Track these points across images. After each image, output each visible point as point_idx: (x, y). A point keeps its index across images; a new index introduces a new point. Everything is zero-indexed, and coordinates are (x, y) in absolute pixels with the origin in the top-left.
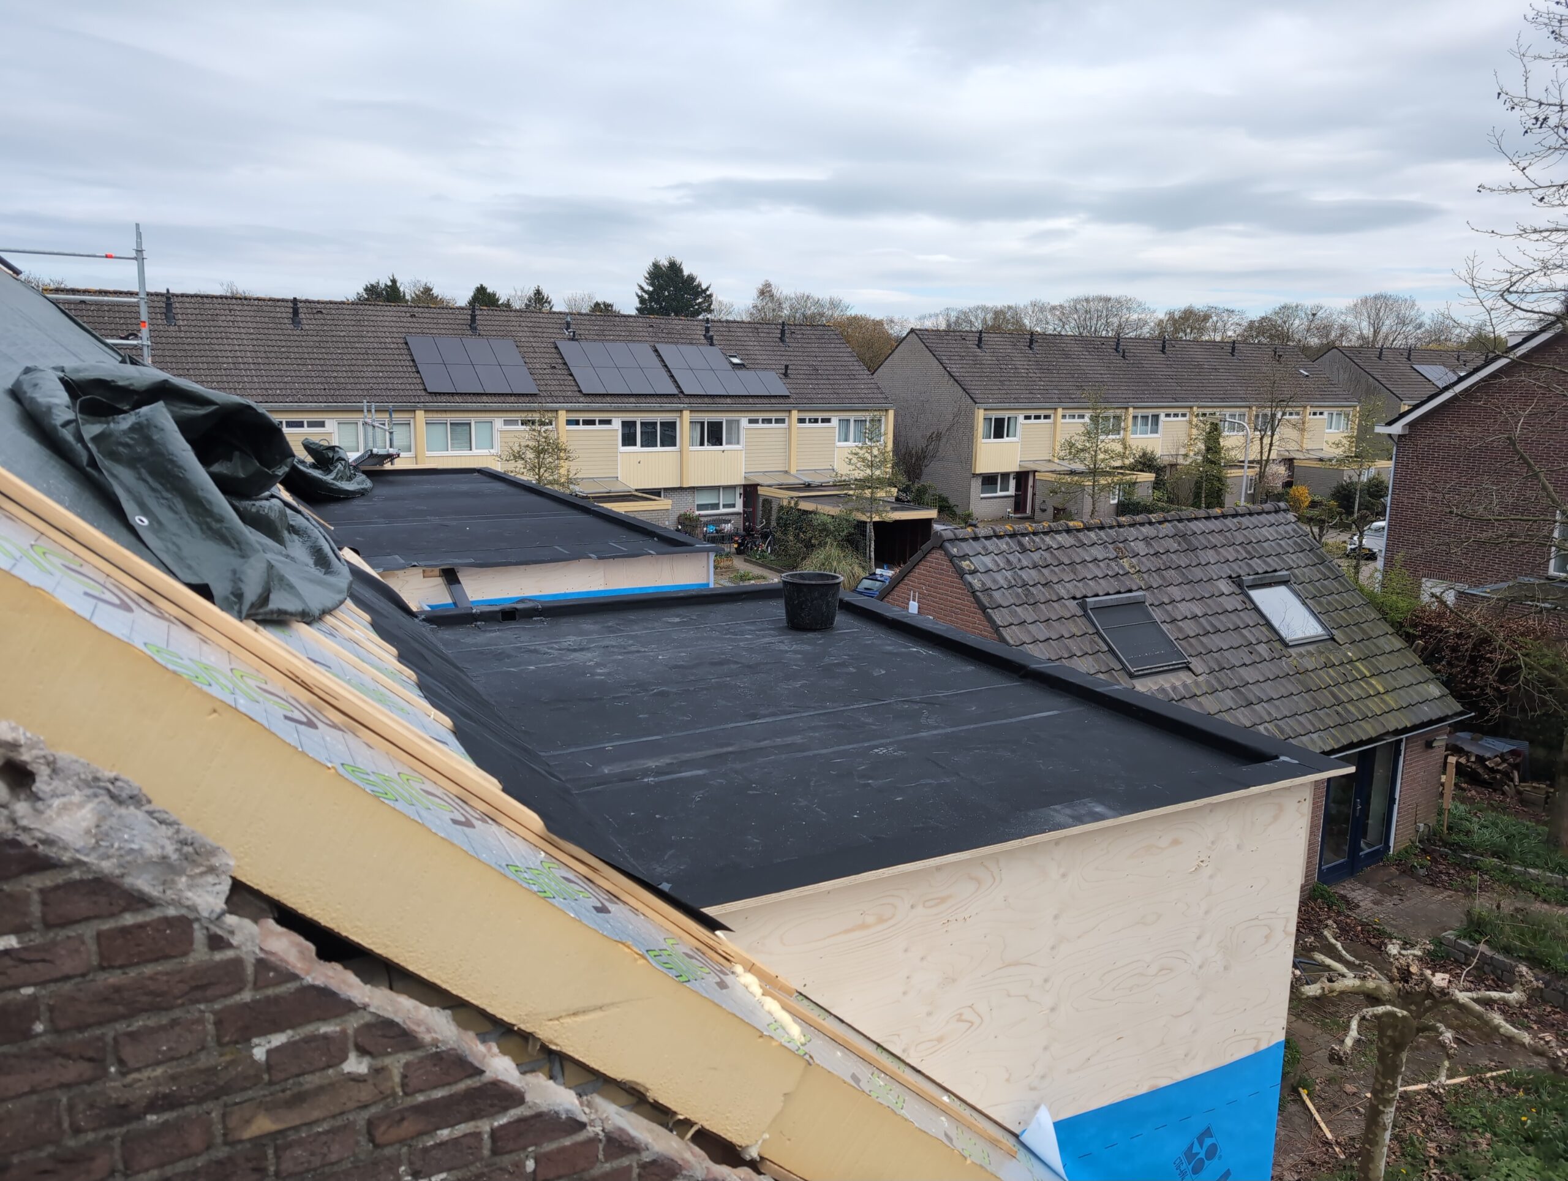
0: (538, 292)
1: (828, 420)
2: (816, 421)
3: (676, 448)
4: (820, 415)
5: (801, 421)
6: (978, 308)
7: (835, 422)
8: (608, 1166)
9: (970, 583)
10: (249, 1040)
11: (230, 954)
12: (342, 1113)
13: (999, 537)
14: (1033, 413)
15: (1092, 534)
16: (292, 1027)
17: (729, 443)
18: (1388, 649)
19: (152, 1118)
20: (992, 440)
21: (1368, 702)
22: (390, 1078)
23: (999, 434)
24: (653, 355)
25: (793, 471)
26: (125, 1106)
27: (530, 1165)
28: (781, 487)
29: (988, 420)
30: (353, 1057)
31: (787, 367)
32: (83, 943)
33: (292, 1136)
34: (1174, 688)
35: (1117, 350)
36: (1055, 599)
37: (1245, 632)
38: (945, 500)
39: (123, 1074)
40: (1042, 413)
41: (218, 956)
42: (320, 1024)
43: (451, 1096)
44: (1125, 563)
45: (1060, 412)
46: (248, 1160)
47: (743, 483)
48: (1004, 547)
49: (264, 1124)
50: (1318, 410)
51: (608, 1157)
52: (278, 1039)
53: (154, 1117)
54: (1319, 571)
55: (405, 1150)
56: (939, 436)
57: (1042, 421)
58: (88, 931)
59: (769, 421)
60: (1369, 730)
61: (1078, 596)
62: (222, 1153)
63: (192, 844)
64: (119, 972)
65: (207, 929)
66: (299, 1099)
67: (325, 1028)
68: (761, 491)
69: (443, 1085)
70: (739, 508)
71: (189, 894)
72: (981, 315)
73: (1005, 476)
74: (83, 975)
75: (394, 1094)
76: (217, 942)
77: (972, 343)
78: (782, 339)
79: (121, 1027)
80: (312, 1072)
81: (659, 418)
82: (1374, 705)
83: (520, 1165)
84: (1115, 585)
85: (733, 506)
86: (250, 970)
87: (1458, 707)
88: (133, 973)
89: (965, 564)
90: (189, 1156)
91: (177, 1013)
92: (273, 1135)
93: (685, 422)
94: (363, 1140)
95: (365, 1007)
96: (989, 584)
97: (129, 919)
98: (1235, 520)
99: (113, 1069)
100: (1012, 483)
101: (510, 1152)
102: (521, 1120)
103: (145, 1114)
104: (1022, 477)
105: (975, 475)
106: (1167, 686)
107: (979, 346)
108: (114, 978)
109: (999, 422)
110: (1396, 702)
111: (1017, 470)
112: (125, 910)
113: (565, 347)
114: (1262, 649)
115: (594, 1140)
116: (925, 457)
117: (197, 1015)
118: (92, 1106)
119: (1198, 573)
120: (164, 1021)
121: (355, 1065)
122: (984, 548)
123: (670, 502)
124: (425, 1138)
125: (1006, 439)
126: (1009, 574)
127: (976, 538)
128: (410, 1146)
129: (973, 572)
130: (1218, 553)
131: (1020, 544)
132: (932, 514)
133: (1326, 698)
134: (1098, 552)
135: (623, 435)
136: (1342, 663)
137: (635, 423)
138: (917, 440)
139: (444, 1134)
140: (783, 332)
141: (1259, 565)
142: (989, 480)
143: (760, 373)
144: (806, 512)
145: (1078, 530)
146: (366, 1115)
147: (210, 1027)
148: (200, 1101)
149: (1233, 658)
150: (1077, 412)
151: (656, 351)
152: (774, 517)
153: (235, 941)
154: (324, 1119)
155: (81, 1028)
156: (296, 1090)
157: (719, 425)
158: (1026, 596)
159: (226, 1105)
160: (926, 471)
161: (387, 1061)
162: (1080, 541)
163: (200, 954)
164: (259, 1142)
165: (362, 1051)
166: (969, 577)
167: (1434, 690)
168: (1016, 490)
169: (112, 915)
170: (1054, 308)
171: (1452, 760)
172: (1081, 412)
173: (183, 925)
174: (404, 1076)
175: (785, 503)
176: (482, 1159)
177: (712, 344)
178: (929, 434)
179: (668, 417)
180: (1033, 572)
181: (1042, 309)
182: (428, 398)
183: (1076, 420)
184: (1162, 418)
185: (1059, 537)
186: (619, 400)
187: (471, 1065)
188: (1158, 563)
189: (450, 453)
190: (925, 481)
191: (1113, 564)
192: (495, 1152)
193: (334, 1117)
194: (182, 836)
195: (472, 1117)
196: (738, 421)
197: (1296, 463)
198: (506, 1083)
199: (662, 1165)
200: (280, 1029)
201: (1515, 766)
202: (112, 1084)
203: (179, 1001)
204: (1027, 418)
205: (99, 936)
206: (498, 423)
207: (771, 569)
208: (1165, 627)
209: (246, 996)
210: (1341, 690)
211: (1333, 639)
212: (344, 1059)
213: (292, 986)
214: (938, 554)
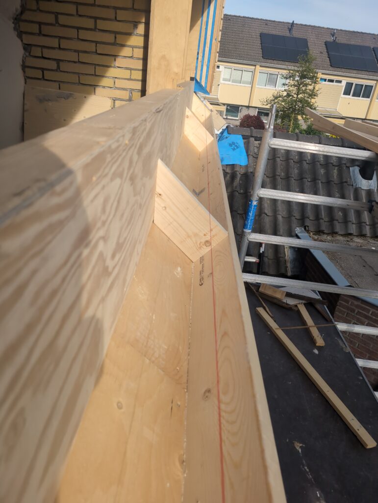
3: (369, 100)
81: (365, 83)
135: (345, 90)
137: (352, 84)
151: (373, 50)
179: (370, 83)
182: (263, 60)
186: (348, 71)
189: (266, 87)
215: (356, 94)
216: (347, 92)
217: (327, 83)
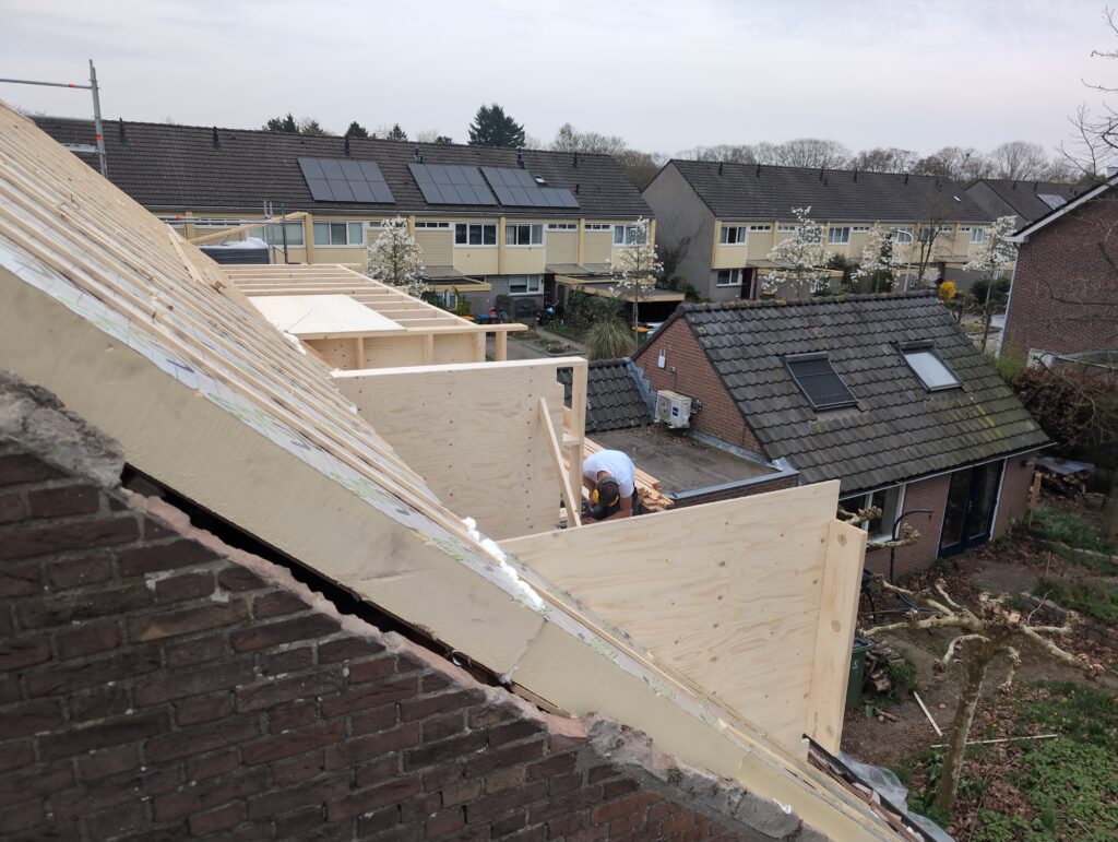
0: (397, 129)
1: (607, 227)
2: (598, 227)
3: (496, 246)
4: (602, 223)
5: (588, 227)
6: (720, 147)
7: (612, 228)
8: (400, 677)
9: (703, 343)
10: (142, 574)
11: (126, 514)
12: (212, 629)
13: (725, 310)
14: (757, 225)
15: (793, 310)
16: (174, 568)
17: (534, 242)
18: (1000, 396)
19: (76, 623)
20: (727, 244)
21: (983, 433)
22: (245, 607)
23: (732, 240)
24: (479, 175)
25: (581, 265)
26: (56, 614)
27: (346, 672)
28: (572, 276)
29: (724, 229)
30: (218, 591)
31: (578, 186)
32: (19, 499)
33: (177, 642)
34: (845, 420)
35: (821, 179)
36: (763, 354)
37: (899, 382)
38: (692, 288)
39: (55, 592)
40: (764, 225)
41: (118, 515)
42: (193, 567)
43: (288, 621)
44: (816, 331)
45: (777, 224)
46: (146, 655)
47: (544, 272)
48: (728, 317)
49: (155, 632)
50: (966, 227)
51: (401, 670)
52: (164, 575)
53: (78, 623)
54: (955, 340)
55: (257, 656)
56: (688, 241)
57: (764, 231)
58: (24, 491)
59: (564, 227)
60: (982, 452)
61: (780, 353)
62: (128, 650)
63: (94, 436)
64: (46, 521)
65: (108, 495)
66: (180, 617)
67: (197, 570)
68: (557, 279)
69: (283, 614)
70: (541, 291)
71: (94, 470)
72: (723, 152)
73: (735, 271)
74: (21, 522)
75: (248, 618)
76: (117, 505)
77: (714, 171)
78: (575, 166)
79: (50, 559)
80: (190, 599)
81: (483, 222)
82: (987, 436)
83: (338, 671)
84: (806, 346)
85: (537, 289)
86: (141, 526)
87: (1047, 438)
88: (56, 523)
89: (700, 329)
90: (104, 651)
91: (90, 552)
92: (164, 639)
93: (502, 225)
94: (227, 647)
95: (225, 557)
96: (716, 343)
97: (51, 485)
98: (897, 302)
99: (46, 588)
100: (740, 277)
101: (331, 662)
102: (338, 642)
103: (72, 619)
104: (748, 272)
105: (713, 270)
106: (840, 418)
107: (720, 173)
108: (43, 525)
109: (733, 231)
110: (1003, 433)
111: (744, 266)
112: (47, 478)
113: (414, 168)
114: (910, 394)
115: (391, 659)
116: (677, 256)
117: (104, 555)
118: (33, 612)
119: (867, 339)
120: (82, 557)
121: (220, 597)
122: (715, 318)
123: (490, 285)
124: (272, 649)
125: (737, 244)
126: (730, 337)
127: (709, 311)
128: (261, 654)
129: (705, 336)
130: (883, 326)
131: (741, 316)
132: (681, 297)
133: (953, 429)
134: (796, 323)
135: (457, 236)
136: (966, 406)
137: (465, 226)
138: (673, 243)
139: (285, 647)
140: (575, 159)
141: (912, 335)
142: (724, 274)
143: (559, 191)
144: (589, 295)
145: (783, 306)
146: (229, 630)
147: (114, 564)
148: (110, 613)
149: (889, 400)
150: (789, 225)
151: (481, 172)
152: (566, 298)
153: (129, 506)
154: (199, 631)
155: (22, 558)
156: (178, 610)
157: (527, 229)
158: (743, 353)
159: (129, 617)
160: (678, 266)
161: (243, 595)
162: (783, 314)
163: (105, 513)
164: (154, 643)
165: (225, 588)
166: (702, 339)
167: (1031, 426)
168: (743, 281)
169: (38, 481)
170: (776, 149)
171: (1039, 475)
172: (792, 224)
173: (92, 490)
174: (255, 606)
175: (574, 288)
176: (311, 666)
177: (523, 168)
178: (681, 239)
179: (490, 222)
180: (749, 336)
181: (768, 149)
182: (315, 205)
183: (789, 231)
184: (852, 230)
185: (768, 311)
186: (454, 208)
187: (302, 602)
188: (839, 331)
189: (331, 246)
190: (677, 273)
191: (807, 331)
192: (321, 661)
193: (206, 630)
194: (86, 430)
195: (304, 637)
196: (541, 226)
197: (947, 266)
198: (327, 616)
199: (439, 679)
200: (166, 569)
201: (1084, 481)
202: (48, 598)
203: (92, 544)
204: (753, 228)
205: (32, 496)
206: (366, 225)
207: (563, 336)
208: (840, 377)
209: (140, 544)
210: (964, 425)
211: (960, 388)
212: (212, 592)
213: (172, 540)
214: (680, 322)
215: (476, 240)
216: (461, 239)
217: (426, 228)
